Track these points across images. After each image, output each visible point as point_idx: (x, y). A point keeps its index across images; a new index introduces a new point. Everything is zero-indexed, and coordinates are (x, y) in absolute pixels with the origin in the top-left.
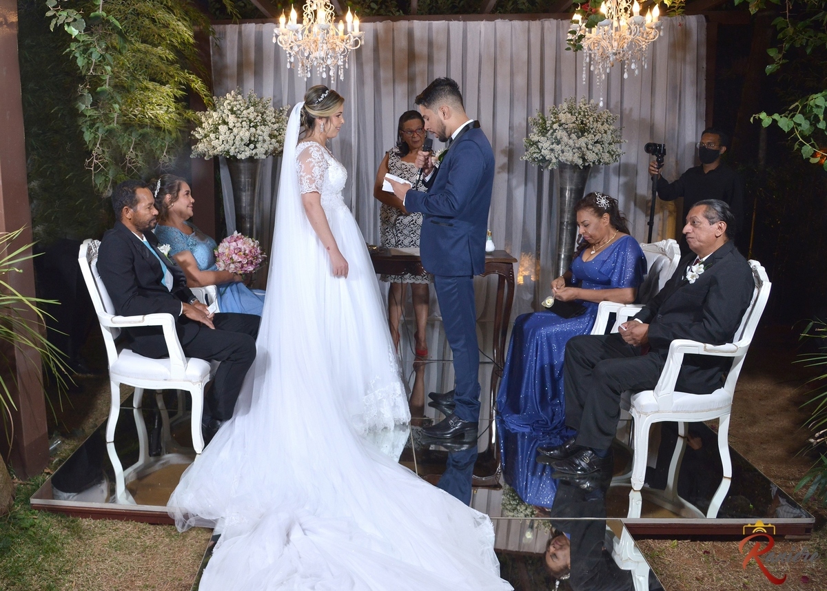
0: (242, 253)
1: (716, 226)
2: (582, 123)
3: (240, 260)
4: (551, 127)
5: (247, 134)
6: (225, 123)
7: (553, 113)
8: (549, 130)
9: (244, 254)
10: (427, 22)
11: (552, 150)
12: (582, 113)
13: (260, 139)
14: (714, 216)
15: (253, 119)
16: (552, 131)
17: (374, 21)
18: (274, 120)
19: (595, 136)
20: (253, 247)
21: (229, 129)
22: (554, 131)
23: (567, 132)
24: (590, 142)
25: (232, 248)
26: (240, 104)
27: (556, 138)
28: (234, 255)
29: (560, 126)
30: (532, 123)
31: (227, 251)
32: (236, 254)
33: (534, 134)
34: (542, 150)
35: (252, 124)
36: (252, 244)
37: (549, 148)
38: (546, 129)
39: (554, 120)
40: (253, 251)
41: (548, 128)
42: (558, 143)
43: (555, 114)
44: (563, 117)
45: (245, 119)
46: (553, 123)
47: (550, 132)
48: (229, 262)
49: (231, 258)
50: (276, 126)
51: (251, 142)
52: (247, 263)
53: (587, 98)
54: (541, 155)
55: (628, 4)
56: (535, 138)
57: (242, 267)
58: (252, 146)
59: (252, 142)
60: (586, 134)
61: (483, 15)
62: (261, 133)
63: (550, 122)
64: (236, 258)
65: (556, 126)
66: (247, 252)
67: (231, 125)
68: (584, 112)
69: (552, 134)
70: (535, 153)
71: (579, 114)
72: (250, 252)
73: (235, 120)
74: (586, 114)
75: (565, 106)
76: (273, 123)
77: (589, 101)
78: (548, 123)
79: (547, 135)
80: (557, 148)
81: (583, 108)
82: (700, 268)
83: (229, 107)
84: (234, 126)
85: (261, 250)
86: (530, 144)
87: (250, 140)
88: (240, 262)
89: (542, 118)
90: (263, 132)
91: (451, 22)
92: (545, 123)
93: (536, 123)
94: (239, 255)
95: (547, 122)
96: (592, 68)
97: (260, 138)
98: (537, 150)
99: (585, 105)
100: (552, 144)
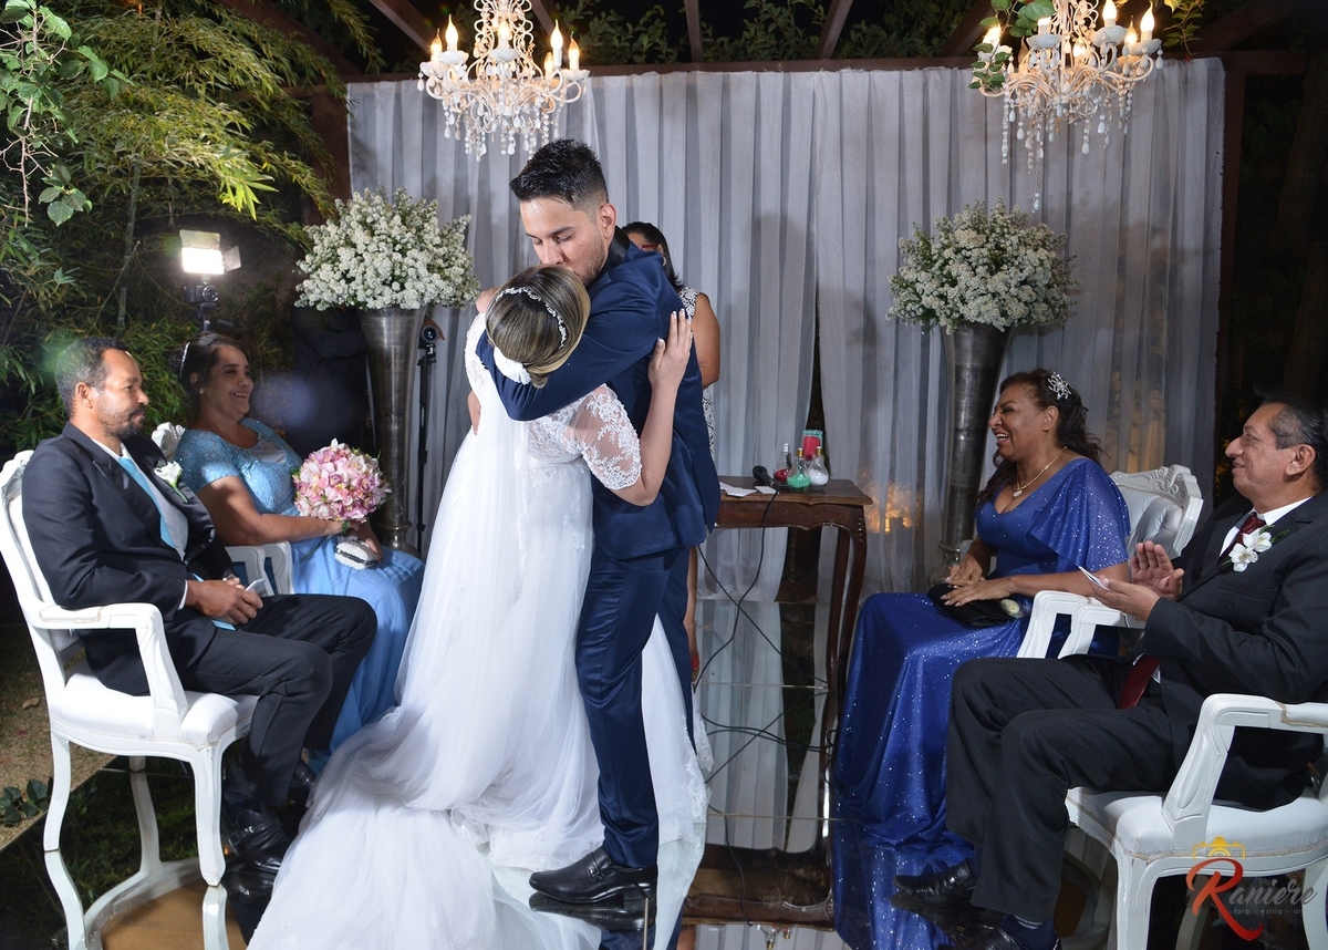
0: (343, 486)
1: (1291, 453)
2: (997, 247)
3: (340, 498)
4: (940, 255)
5: (387, 264)
6: (351, 244)
7: (943, 230)
8: (936, 261)
9: (348, 487)
10: (721, 74)
11: (942, 297)
12: (998, 230)
13: (410, 274)
14: (1291, 430)
15: (398, 238)
16: (941, 261)
17: (628, 74)
18: (438, 240)
19: (1021, 271)
20: (366, 473)
21: (357, 255)
22: (946, 262)
23: (970, 264)
24: (1013, 282)
25: (325, 475)
26: (378, 212)
27: (949, 275)
28: (328, 490)
29: (956, 253)
30: (906, 250)
31: (315, 481)
32: (333, 487)
33: (909, 269)
34: (924, 297)
35: (398, 247)
36: (364, 468)
37: (935, 293)
38: (931, 260)
39: (946, 242)
40: (366, 481)
41: (935, 257)
42: (954, 283)
43: (948, 231)
44: (964, 237)
45: (384, 237)
46: (944, 247)
47: (938, 264)
48: (318, 503)
49: (323, 496)
50: (442, 251)
51: (394, 278)
52: (354, 505)
53: (1007, 203)
54: (923, 306)
55: (1091, 10)
56: (910, 276)
57: (343, 512)
58: (396, 286)
59: (396, 279)
60: (1005, 267)
61: (820, 62)
62: (411, 262)
63: (939, 246)
64: (331, 494)
65: (948, 253)
66: (354, 483)
67: (361, 249)
68: (1002, 227)
69: (941, 268)
70: (911, 301)
71: (993, 231)
72: (360, 483)
73: (367, 239)
74: (1006, 230)
75: (966, 216)
76: (437, 246)
77: (1011, 208)
78: (934, 249)
79: (933, 269)
80: (952, 292)
81: (999, 221)
82: (1262, 539)
83: (359, 217)
84: (366, 250)
85: (381, 478)
86: (901, 286)
87: (393, 275)
88: (339, 502)
89: (923, 239)
90: (416, 261)
91: (763, 75)
92: (929, 248)
93: (911, 250)
94: (338, 489)
95: (933, 246)
96: (1020, 135)
97: (411, 272)
98: (915, 298)
99: (1002, 214)
100: (942, 285)
